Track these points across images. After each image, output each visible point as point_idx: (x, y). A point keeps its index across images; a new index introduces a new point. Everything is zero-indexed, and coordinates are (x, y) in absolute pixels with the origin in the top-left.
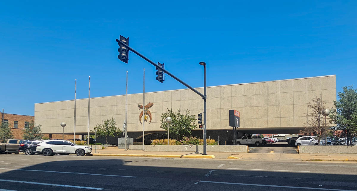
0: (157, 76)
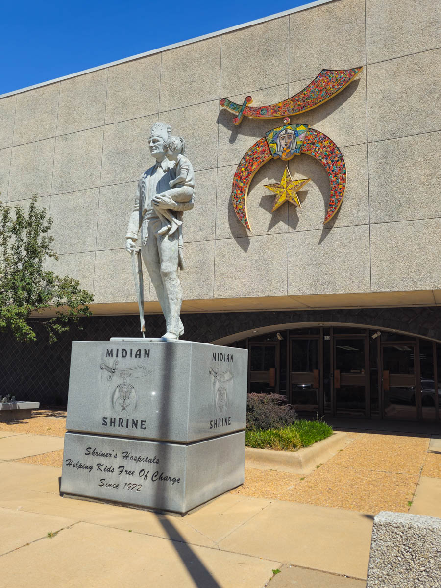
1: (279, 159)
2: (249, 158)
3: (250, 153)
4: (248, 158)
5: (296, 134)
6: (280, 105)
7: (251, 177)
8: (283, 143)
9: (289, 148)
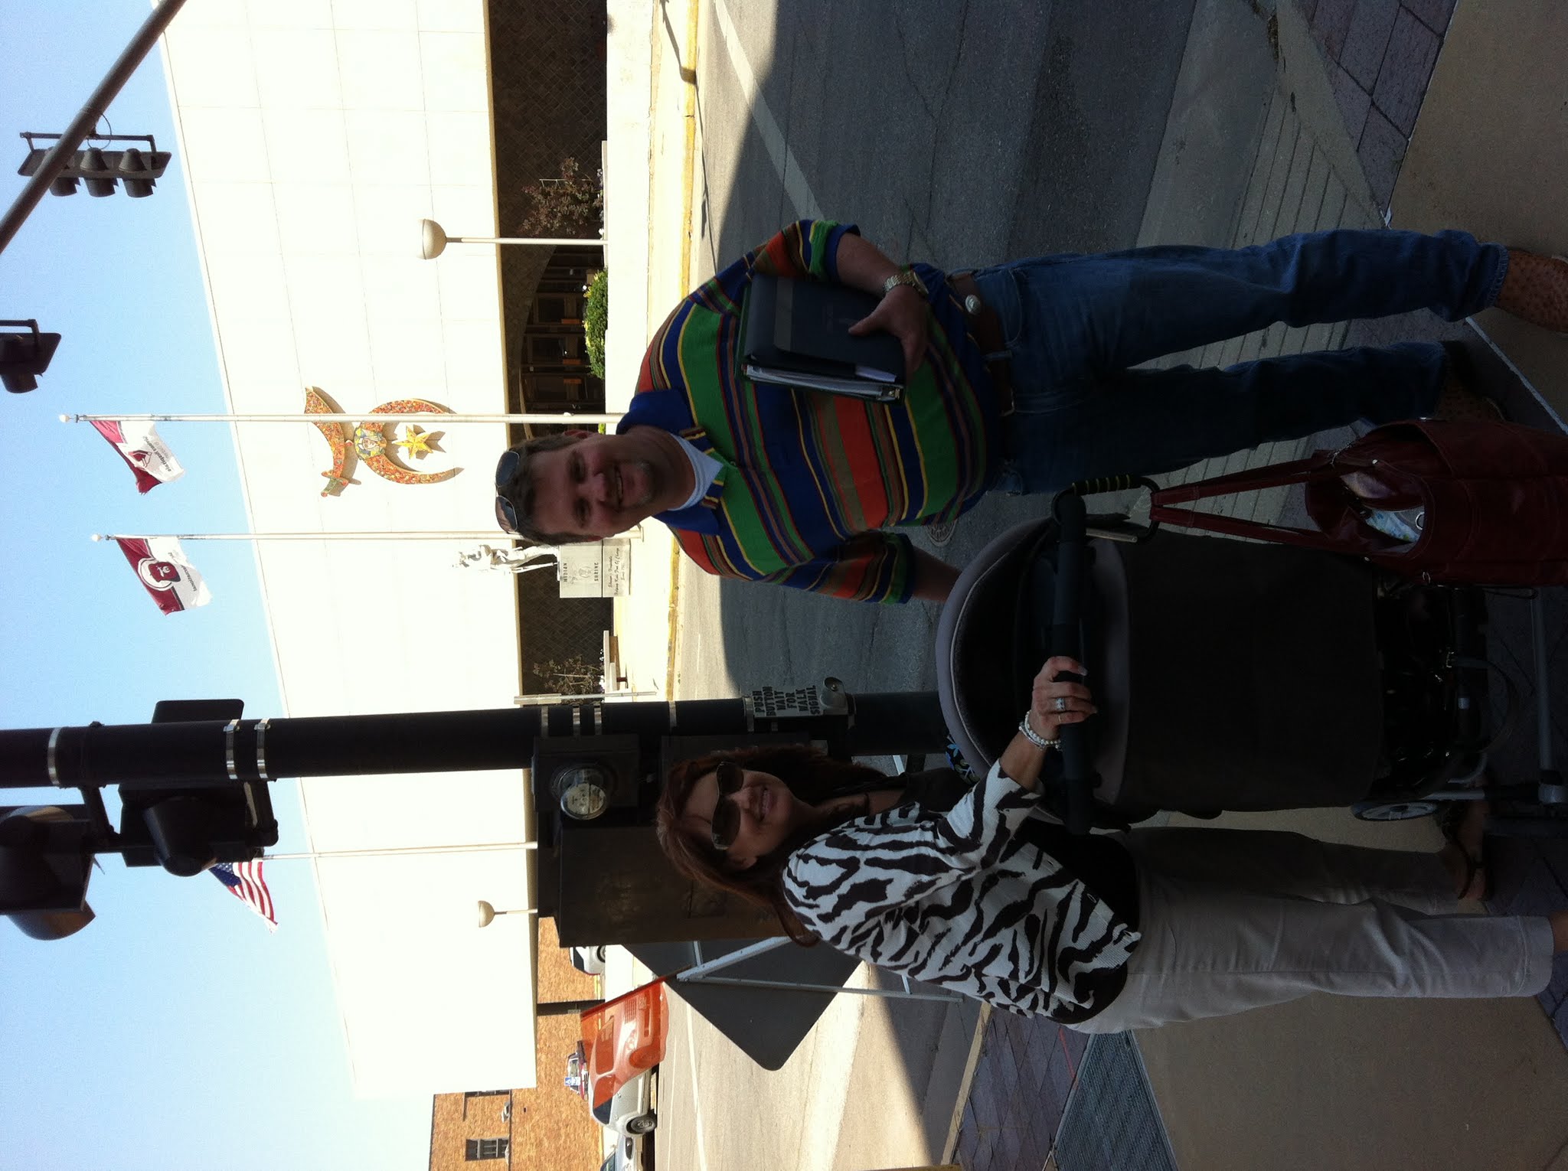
0: (121, 187)
1: (385, 449)
2: (384, 472)
3: (378, 471)
4: (382, 473)
5: (363, 436)
6: (334, 449)
7: (400, 469)
8: (370, 446)
9: (376, 442)
